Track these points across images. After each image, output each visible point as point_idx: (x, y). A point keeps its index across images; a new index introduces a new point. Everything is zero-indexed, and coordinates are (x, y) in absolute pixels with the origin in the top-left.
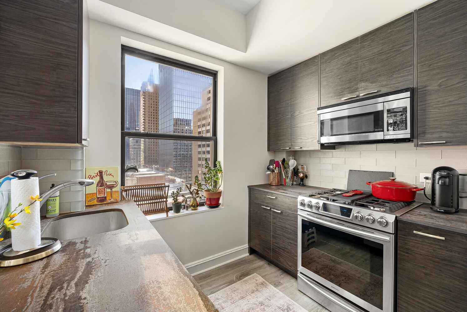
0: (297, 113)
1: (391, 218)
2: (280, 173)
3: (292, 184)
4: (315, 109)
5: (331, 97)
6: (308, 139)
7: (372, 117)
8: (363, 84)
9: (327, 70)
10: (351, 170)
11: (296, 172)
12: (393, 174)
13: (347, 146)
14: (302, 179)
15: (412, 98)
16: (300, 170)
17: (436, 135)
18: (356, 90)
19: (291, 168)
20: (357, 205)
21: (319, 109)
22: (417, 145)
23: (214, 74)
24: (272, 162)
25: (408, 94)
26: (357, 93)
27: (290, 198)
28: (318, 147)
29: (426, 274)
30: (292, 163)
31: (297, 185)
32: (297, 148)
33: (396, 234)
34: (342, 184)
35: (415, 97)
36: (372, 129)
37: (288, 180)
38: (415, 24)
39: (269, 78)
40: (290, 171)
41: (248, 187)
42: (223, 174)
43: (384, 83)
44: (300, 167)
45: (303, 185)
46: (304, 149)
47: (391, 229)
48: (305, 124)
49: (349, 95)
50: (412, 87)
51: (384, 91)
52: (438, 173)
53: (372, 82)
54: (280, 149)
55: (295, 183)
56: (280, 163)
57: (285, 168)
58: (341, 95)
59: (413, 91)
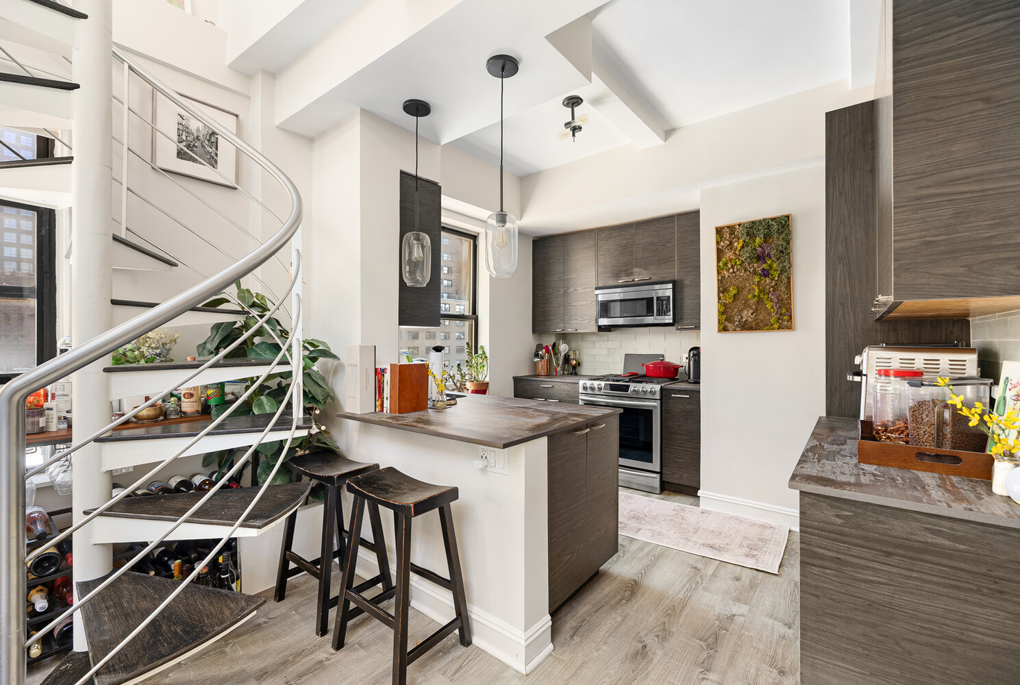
0: (571, 290)
1: (657, 388)
2: (550, 361)
3: (563, 374)
4: (591, 288)
5: (609, 277)
6: (584, 320)
7: (645, 302)
8: (638, 269)
9: (604, 248)
10: (626, 355)
11: (567, 359)
12: (663, 356)
13: (623, 328)
14: (574, 367)
15: (674, 289)
16: (572, 357)
17: (689, 322)
18: (632, 274)
19: (563, 354)
20: (633, 382)
21: (596, 289)
22: (677, 329)
23: (474, 238)
24: (539, 347)
25: (670, 286)
26: (633, 277)
27: (569, 384)
28: (595, 329)
29: (679, 426)
30: (563, 348)
31: (568, 374)
32: (570, 330)
33: (661, 399)
34: (618, 369)
35: (676, 289)
36: (645, 314)
37: (558, 369)
38: (676, 226)
39: (534, 241)
40: (562, 358)
41: (513, 377)
42: (488, 361)
43: (654, 272)
44: (571, 353)
45: (576, 374)
46: (579, 331)
47: (658, 396)
48: (579, 303)
49: (625, 278)
50: (673, 279)
51: (655, 279)
52: (692, 352)
53: (645, 269)
54: (549, 331)
55: (566, 372)
56: (550, 348)
57: (555, 354)
58: (617, 275)
59: (674, 283)
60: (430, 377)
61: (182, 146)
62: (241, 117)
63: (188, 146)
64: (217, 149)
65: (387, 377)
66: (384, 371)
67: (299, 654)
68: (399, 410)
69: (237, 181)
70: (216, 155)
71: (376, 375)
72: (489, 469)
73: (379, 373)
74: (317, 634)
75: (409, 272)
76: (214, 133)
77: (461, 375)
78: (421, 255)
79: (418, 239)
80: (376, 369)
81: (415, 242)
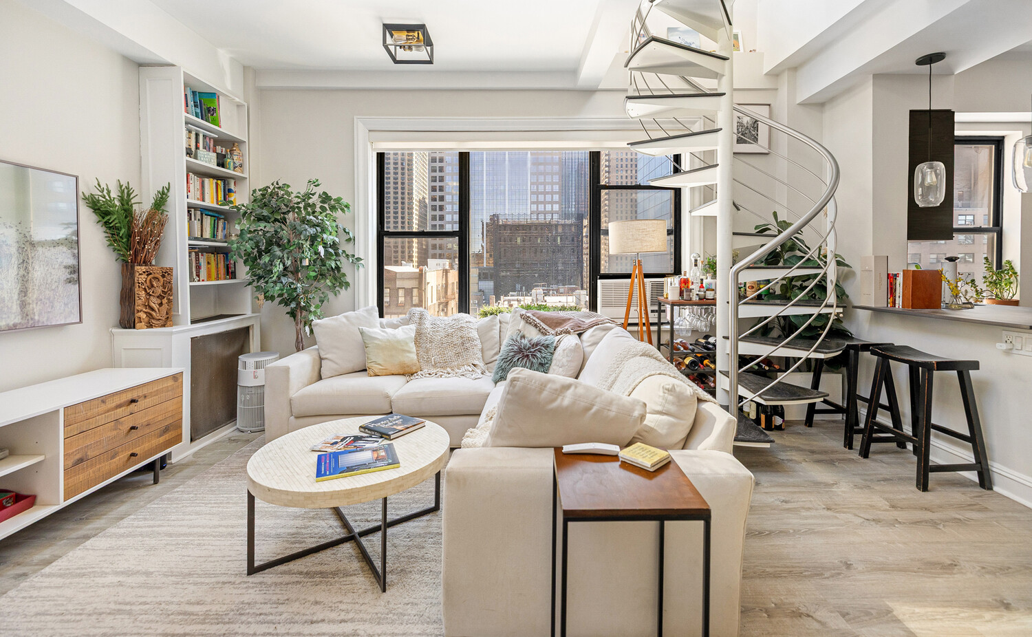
23: (997, 142)
60: (943, 282)
61: (739, 135)
62: (772, 105)
63: (742, 135)
64: (757, 131)
65: (900, 280)
66: (896, 276)
67: (833, 452)
68: (912, 305)
69: (770, 148)
70: (757, 135)
71: (888, 278)
72: (1015, 351)
73: (892, 278)
74: (845, 447)
75: (922, 195)
76: (756, 121)
77: (977, 291)
78: (935, 179)
79: (931, 167)
80: (888, 275)
81: (929, 170)
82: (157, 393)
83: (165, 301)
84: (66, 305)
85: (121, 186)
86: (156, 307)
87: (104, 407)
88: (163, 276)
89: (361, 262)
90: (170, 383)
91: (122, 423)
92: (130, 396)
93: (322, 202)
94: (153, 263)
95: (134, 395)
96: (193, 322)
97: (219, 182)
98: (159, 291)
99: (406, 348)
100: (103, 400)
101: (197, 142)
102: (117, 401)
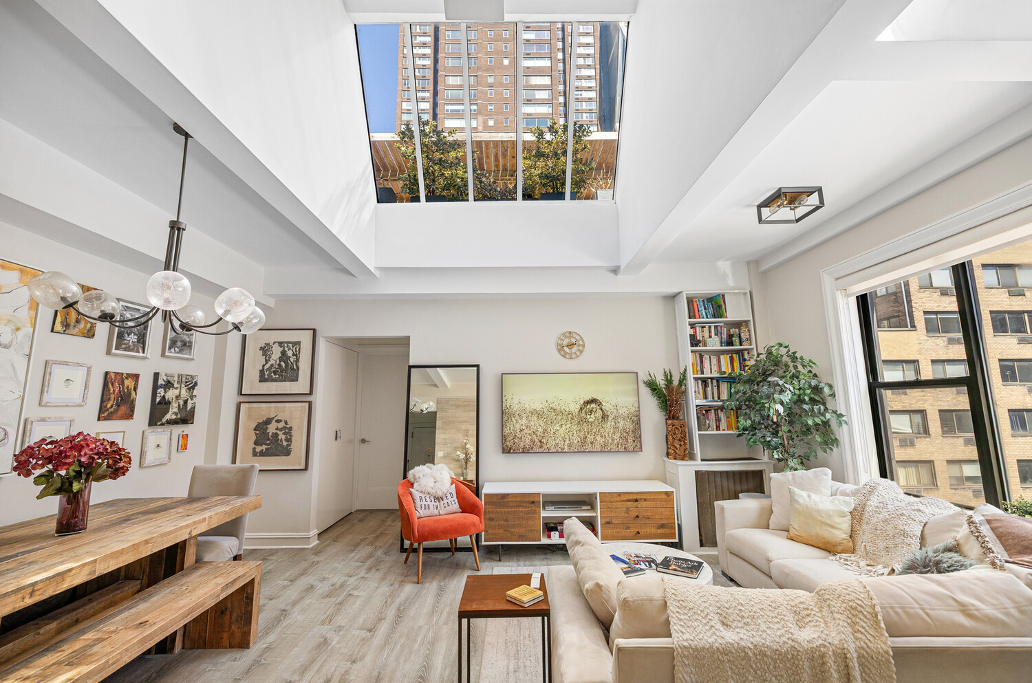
82: (653, 500)
83: (682, 443)
84: (634, 441)
85: (665, 373)
86: (678, 446)
87: (619, 499)
88: (681, 427)
89: (843, 418)
90: (664, 496)
91: (631, 511)
92: (635, 497)
93: (792, 362)
94: (681, 418)
95: (638, 497)
96: (702, 460)
97: (734, 355)
98: (679, 436)
99: (829, 522)
100: (619, 494)
101: (710, 332)
102: (627, 497)
